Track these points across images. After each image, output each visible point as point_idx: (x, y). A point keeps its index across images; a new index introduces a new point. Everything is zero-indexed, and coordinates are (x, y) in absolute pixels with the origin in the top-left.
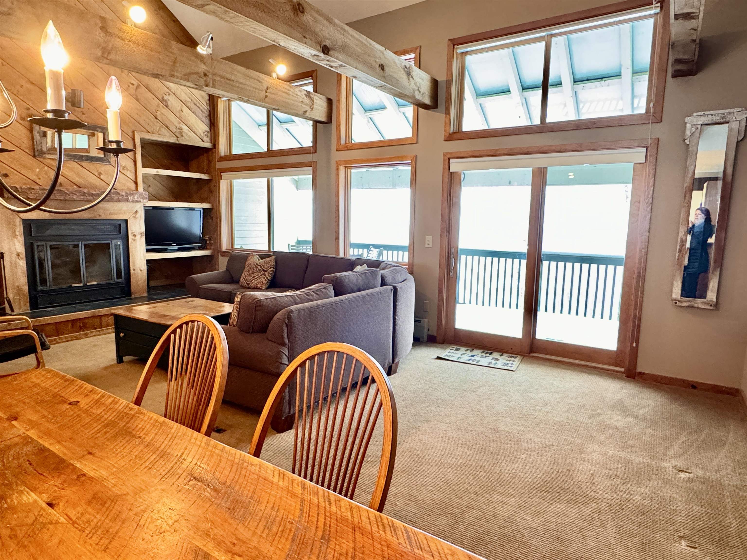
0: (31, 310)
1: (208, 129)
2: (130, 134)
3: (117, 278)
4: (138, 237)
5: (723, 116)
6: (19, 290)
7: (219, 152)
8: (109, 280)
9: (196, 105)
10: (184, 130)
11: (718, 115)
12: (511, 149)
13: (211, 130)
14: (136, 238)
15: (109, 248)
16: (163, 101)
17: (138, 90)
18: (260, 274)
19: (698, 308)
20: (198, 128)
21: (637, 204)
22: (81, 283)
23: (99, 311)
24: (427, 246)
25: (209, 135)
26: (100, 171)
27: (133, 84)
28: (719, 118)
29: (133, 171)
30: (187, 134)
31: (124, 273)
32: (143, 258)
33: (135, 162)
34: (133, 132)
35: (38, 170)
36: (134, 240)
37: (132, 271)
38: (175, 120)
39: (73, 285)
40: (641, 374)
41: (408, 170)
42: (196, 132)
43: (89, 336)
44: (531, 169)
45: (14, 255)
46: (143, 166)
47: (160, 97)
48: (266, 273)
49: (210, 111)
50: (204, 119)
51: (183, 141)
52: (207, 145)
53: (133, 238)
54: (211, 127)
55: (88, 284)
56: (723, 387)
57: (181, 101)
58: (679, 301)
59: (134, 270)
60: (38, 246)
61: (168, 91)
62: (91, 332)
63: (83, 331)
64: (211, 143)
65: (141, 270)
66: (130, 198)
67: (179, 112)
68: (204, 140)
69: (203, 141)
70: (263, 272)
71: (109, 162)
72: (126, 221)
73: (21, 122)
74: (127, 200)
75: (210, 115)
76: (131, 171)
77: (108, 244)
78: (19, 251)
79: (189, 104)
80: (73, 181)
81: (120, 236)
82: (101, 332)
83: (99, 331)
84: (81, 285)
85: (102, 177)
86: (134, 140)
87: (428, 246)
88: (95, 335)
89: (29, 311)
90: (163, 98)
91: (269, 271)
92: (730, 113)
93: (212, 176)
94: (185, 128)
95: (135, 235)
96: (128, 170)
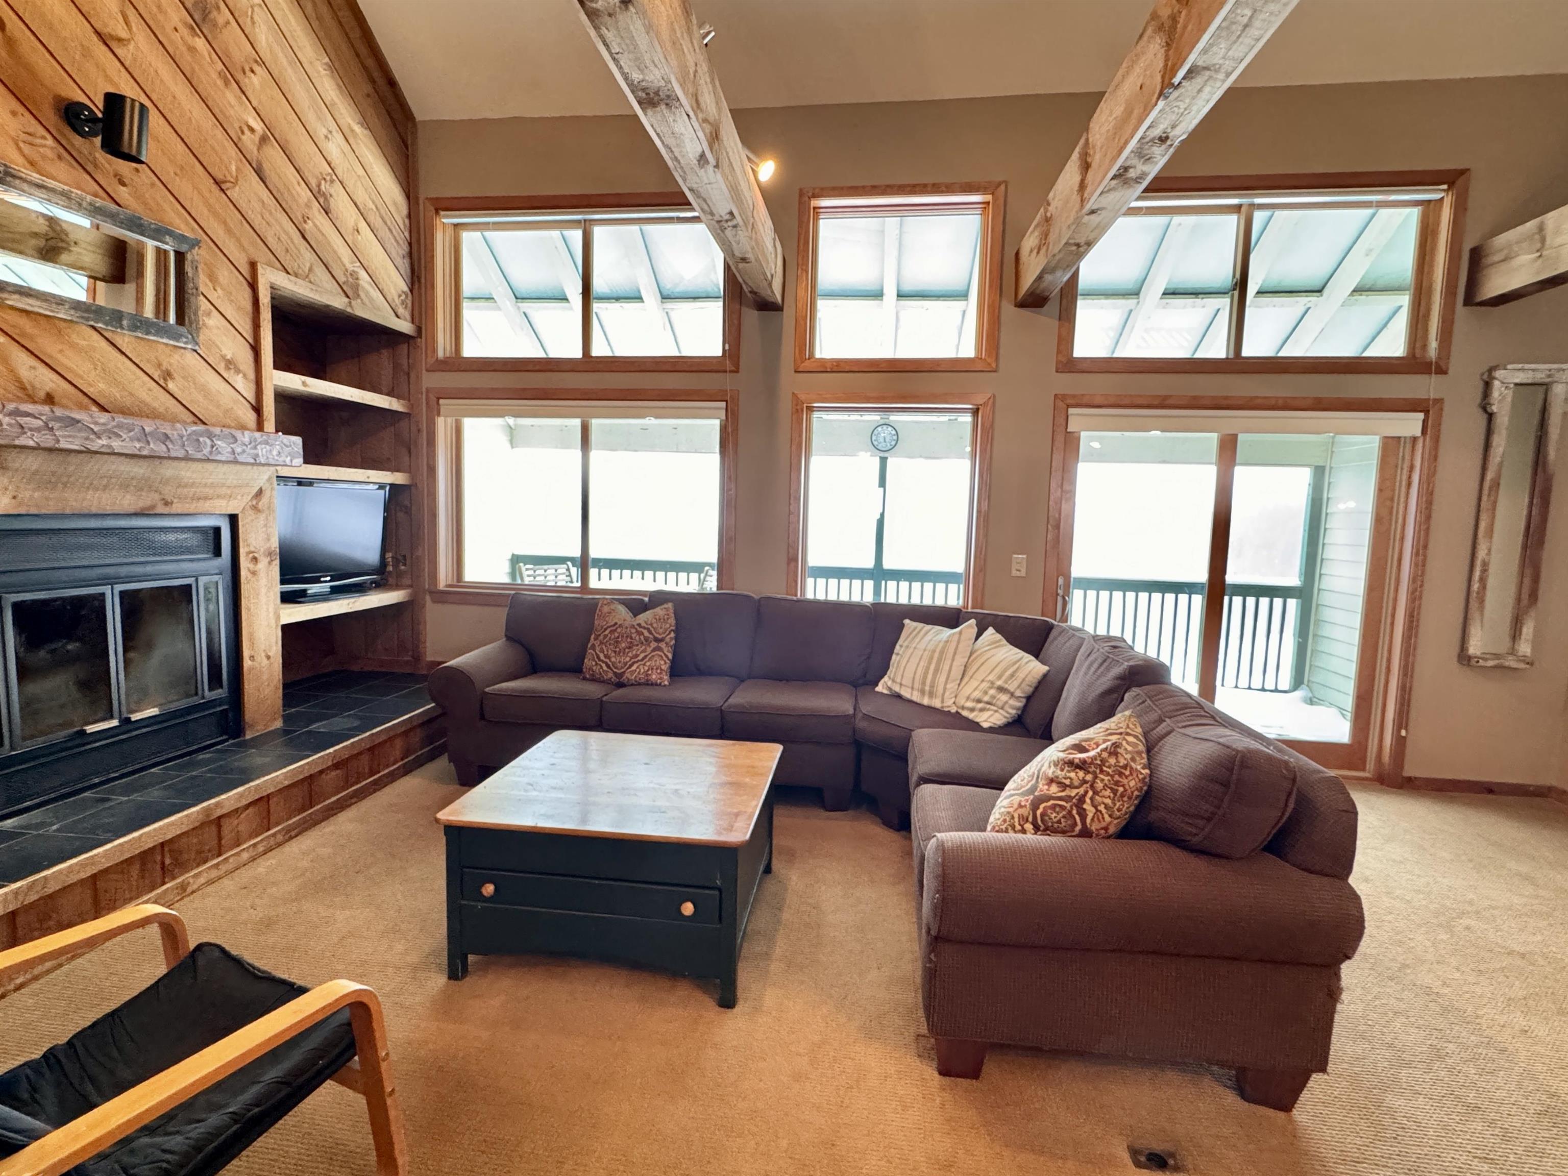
1: (406, 289)
2: (245, 269)
3: (211, 689)
4: (263, 563)
5: (1548, 373)
7: (434, 350)
8: (188, 696)
9: (386, 223)
10: (361, 282)
11: (1542, 371)
12: (1195, 398)
13: (411, 291)
14: (259, 566)
15: (190, 601)
16: (318, 195)
17: (265, 150)
18: (649, 650)
19: (1509, 668)
20: (389, 283)
21: (1388, 503)
22: (112, 717)
23: (217, 805)
24: (1014, 573)
25: (409, 302)
26: (165, 365)
27: (252, 130)
28: (1543, 376)
29: (252, 375)
30: (367, 294)
31: (228, 672)
32: (273, 622)
33: (256, 350)
34: (253, 265)
36: (253, 573)
37: (247, 663)
38: (345, 254)
39: (90, 729)
40: (1410, 779)
41: (966, 423)
42: (385, 291)
43: (189, 890)
44: (1215, 435)
46: (277, 366)
47: (313, 183)
48: (663, 645)
49: (410, 244)
50: (399, 261)
51: (360, 311)
52: (404, 326)
53: (251, 566)
54: (413, 283)
55: (135, 717)
56: (1530, 786)
57: (355, 204)
58: (1483, 659)
59: (252, 658)
61: (330, 171)
62: (195, 876)
63: (174, 878)
64: (413, 322)
65: (268, 657)
67: (353, 234)
68: (399, 314)
69: (398, 317)
70: (654, 645)
72: (233, 519)
75: (410, 254)
76: (245, 376)
77: (188, 587)
79: (371, 219)
80: (89, 390)
81: (217, 562)
82: (224, 868)
83: (217, 866)
84: (115, 723)
85: (171, 386)
86: (253, 286)
87: (1018, 574)
88: (210, 882)
90: (319, 186)
91: (667, 639)
92: (1559, 370)
93: (412, 406)
94: (363, 274)
95: (255, 560)
96: (238, 371)
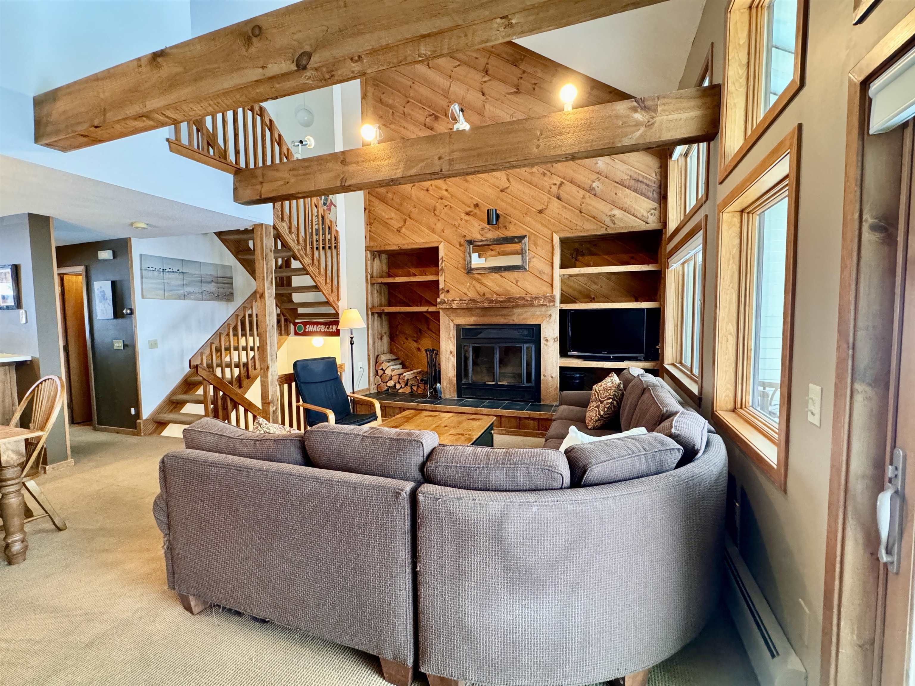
0: (458, 397)
1: (654, 205)
3: (527, 382)
4: (551, 342)
6: (450, 381)
8: (518, 382)
9: (639, 182)
10: (617, 216)
13: (658, 205)
14: (548, 343)
15: (521, 352)
16: (590, 190)
17: (561, 188)
20: (640, 209)
22: (493, 381)
25: (657, 212)
26: (517, 278)
29: (549, 273)
30: (622, 220)
31: (534, 377)
32: (555, 364)
33: (552, 264)
34: (552, 234)
35: (468, 284)
36: (546, 345)
37: (542, 377)
38: (605, 208)
39: (487, 383)
42: (637, 214)
45: (449, 352)
46: (561, 268)
49: (660, 181)
50: (649, 195)
51: (617, 230)
52: (652, 226)
53: (546, 343)
54: (659, 201)
55: (499, 383)
57: (616, 182)
59: (544, 376)
60: (464, 346)
61: (599, 176)
64: (659, 222)
65: (552, 377)
66: (536, 303)
67: (612, 197)
68: (650, 221)
69: (648, 223)
71: (525, 269)
72: (539, 326)
73: (460, 248)
74: (532, 305)
76: (546, 273)
77: (521, 347)
78: (452, 350)
79: (627, 183)
81: (532, 339)
84: (494, 383)
85: (518, 284)
86: (552, 241)
89: (456, 398)
90: (591, 186)
93: (661, 266)
94: (619, 213)
95: (547, 340)
96: (544, 273)
